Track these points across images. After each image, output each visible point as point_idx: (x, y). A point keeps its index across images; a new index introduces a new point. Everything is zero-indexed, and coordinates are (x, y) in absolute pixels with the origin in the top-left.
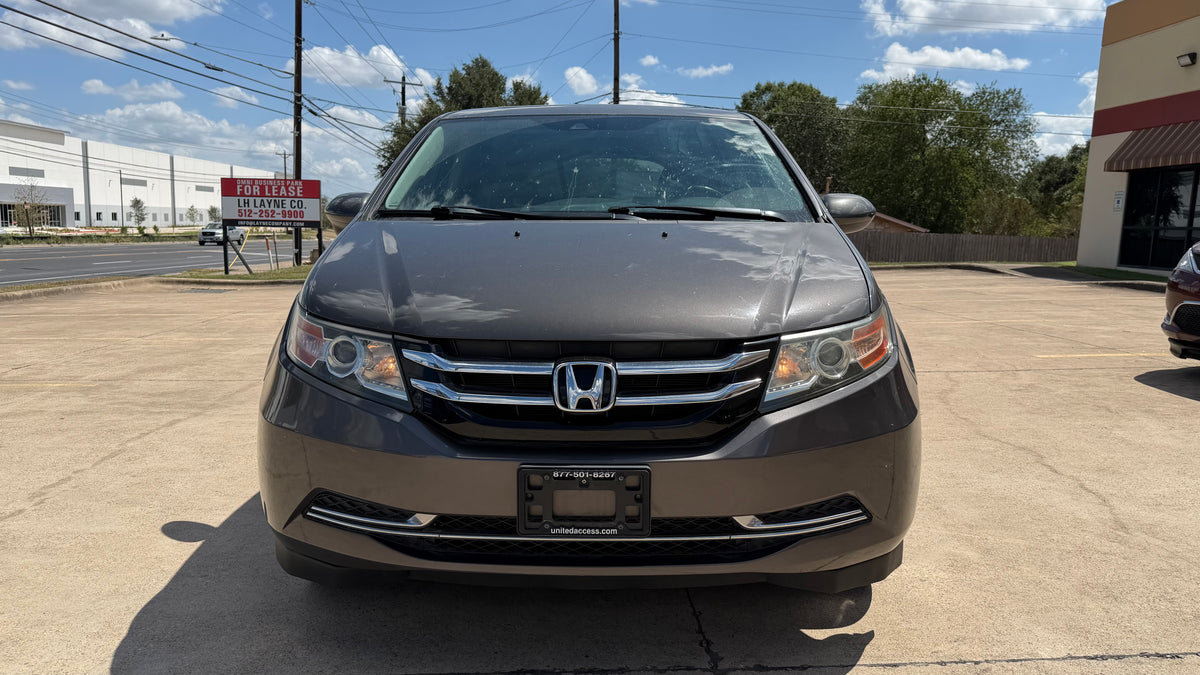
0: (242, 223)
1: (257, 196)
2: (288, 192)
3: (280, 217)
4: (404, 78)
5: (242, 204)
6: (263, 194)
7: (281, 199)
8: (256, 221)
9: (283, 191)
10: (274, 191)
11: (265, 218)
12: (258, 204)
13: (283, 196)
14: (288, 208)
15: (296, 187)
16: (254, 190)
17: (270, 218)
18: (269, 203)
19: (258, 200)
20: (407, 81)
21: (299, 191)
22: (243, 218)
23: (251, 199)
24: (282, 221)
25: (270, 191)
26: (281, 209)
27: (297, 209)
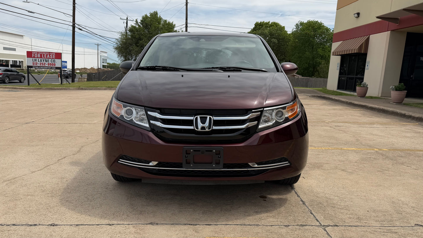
0: (34, 67)
1: (39, 58)
2: (50, 56)
3: (47, 66)
4: (127, 18)
5: (34, 60)
6: (41, 57)
7: (47, 59)
8: (39, 66)
9: (48, 56)
10: (45, 56)
11: (42, 66)
12: (39, 61)
13: (48, 58)
14: (50, 62)
15: (53, 55)
16: (38, 56)
17: (43, 66)
18: (44, 61)
19: (40, 59)
20: (128, 19)
21: (54, 56)
22: (34, 65)
23: (37, 59)
24: (48, 67)
25: (44, 56)
26: (47, 63)
27: (53, 63)
